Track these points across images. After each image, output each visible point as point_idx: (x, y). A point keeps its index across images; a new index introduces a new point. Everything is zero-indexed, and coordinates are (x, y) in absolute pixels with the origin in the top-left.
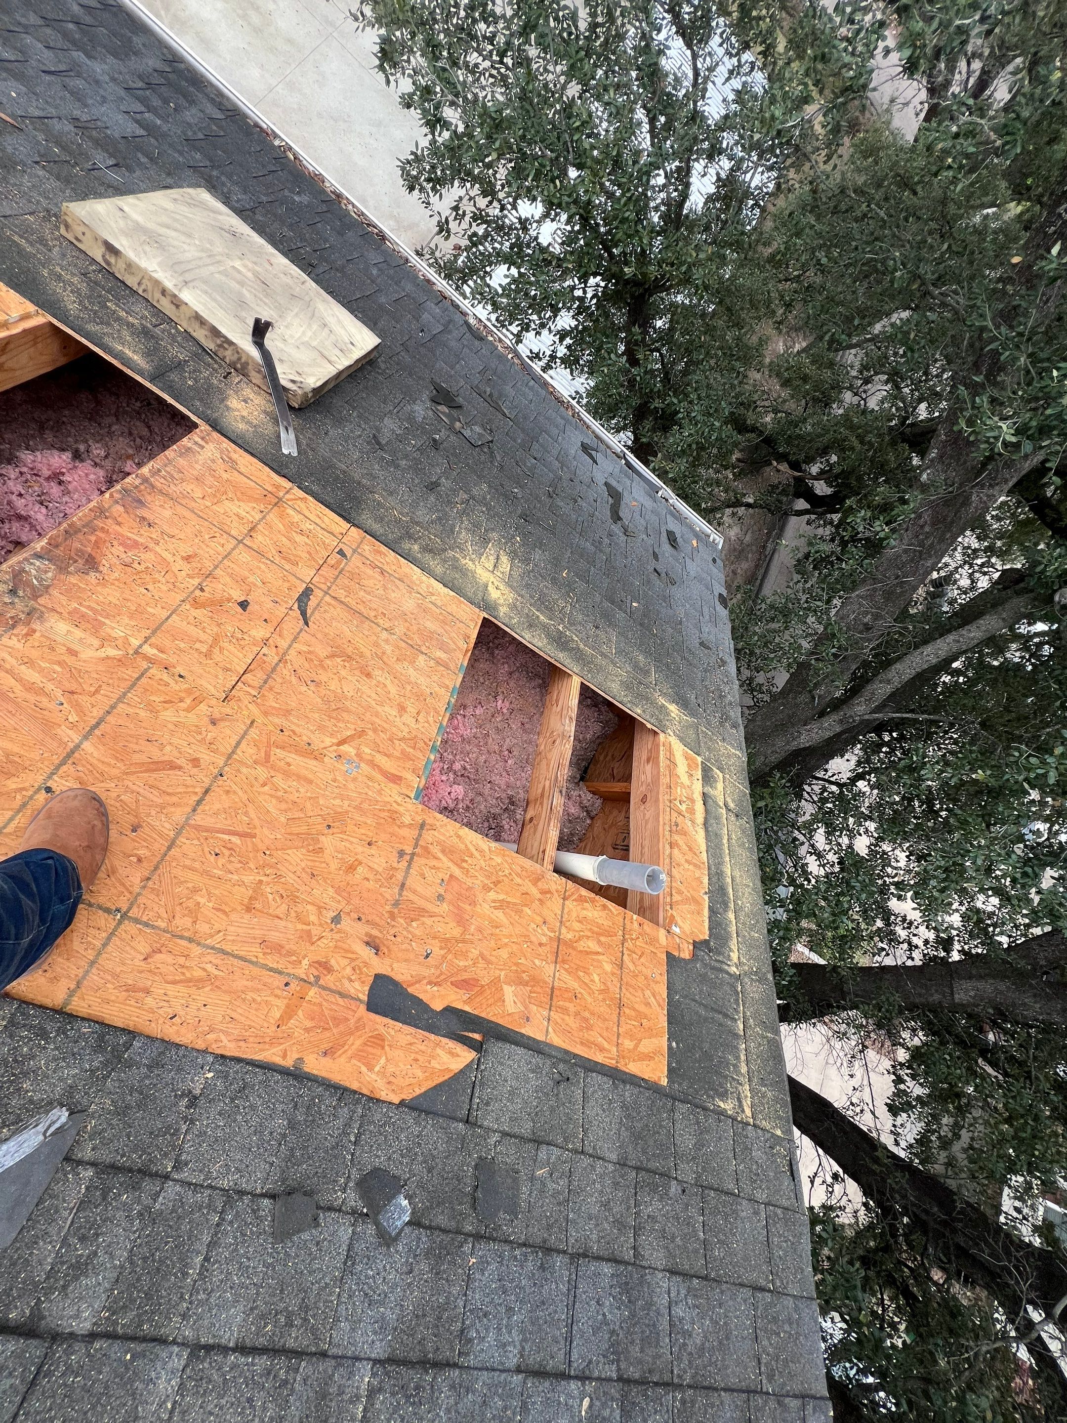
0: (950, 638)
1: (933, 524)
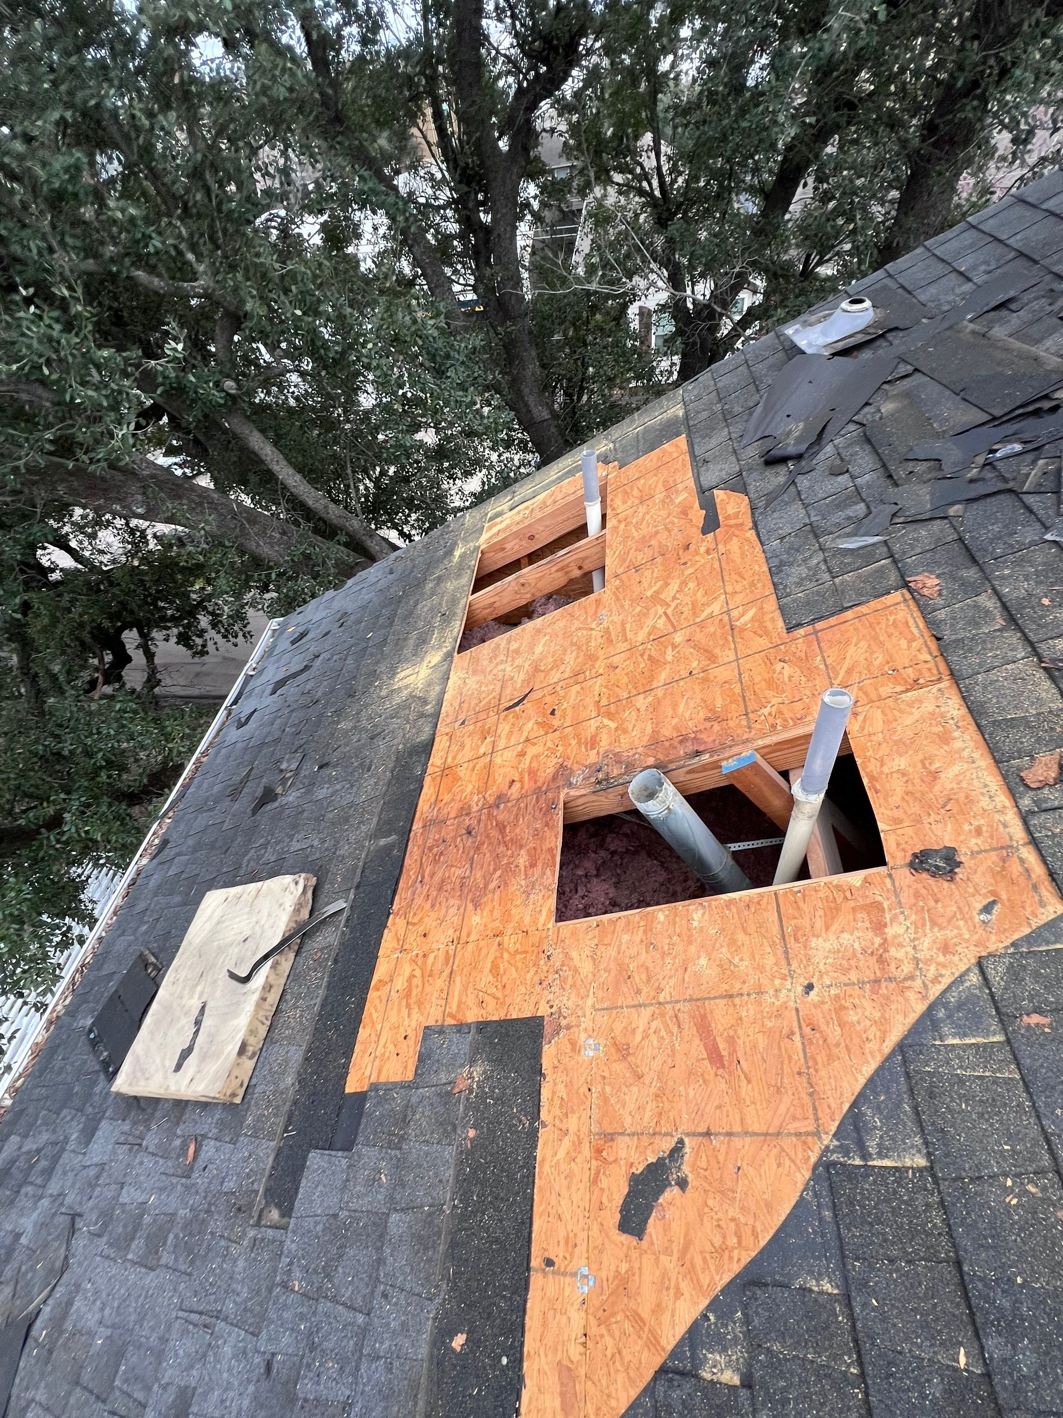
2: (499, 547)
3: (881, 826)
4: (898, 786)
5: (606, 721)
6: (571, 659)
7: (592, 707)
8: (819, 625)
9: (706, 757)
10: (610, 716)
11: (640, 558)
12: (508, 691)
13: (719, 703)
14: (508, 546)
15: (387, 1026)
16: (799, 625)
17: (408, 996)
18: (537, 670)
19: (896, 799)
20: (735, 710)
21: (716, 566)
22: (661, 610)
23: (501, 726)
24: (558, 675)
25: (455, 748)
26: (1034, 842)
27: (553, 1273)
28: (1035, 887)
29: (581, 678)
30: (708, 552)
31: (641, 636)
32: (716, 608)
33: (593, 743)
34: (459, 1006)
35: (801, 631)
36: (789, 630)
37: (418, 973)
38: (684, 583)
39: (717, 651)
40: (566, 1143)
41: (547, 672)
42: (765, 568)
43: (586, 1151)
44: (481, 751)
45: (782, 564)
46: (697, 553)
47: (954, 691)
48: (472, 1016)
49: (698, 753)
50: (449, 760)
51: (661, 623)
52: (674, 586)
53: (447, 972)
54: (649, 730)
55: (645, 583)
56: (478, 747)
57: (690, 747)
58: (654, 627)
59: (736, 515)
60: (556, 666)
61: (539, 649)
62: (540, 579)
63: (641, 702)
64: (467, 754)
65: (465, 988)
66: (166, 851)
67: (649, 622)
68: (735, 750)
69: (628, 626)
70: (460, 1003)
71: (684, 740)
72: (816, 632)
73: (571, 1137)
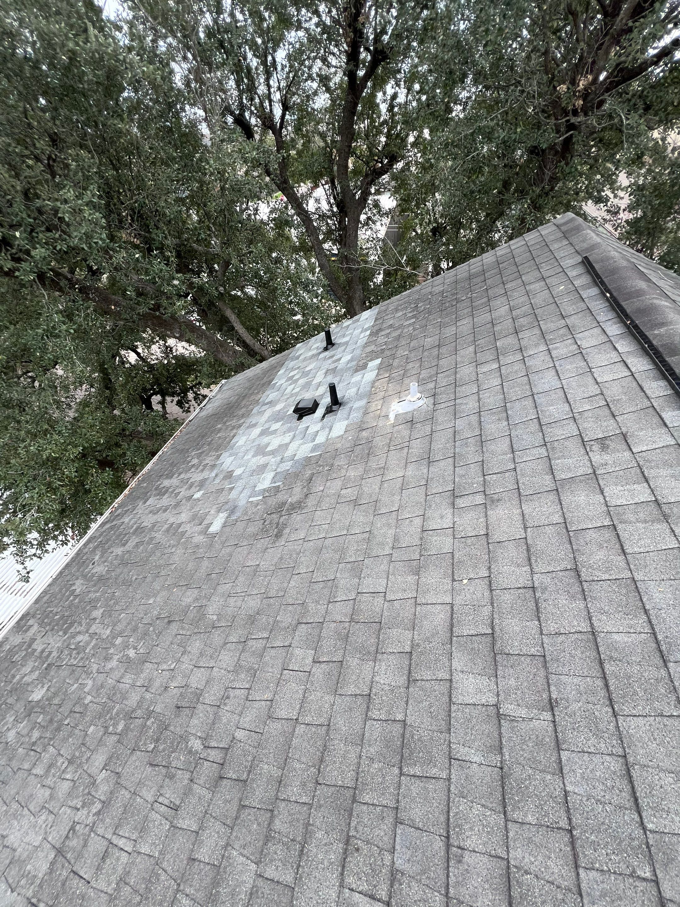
0: (235, 325)
1: (194, 332)
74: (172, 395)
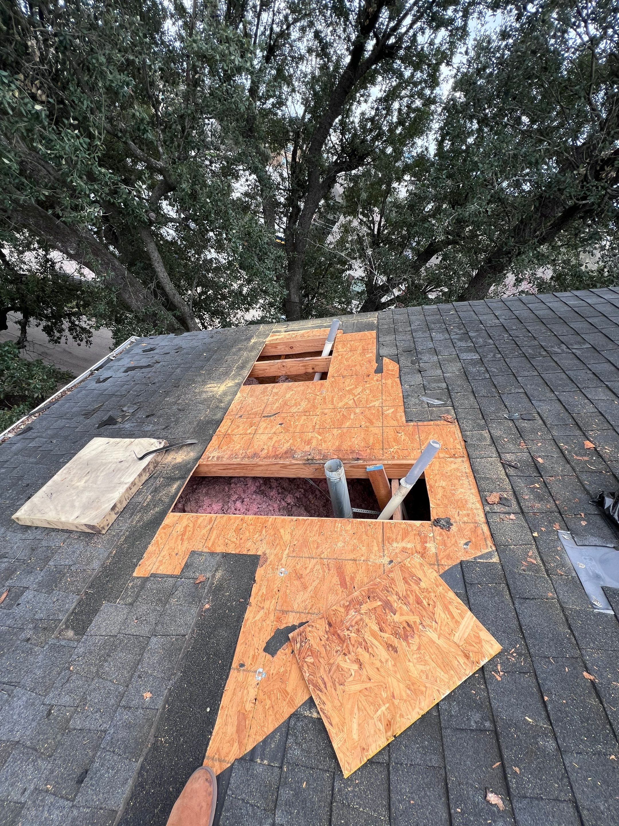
0: (156, 265)
2: (275, 346)
3: (431, 505)
4: (440, 492)
5: (316, 435)
6: (304, 404)
7: (311, 427)
8: (419, 423)
9: (360, 462)
10: (319, 434)
11: (345, 373)
12: (268, 409)
13: (371, 441)
14: (279, 347)
15: (167, 547)
16: (411, 421)
17: (183, 535)
18: (285, 404)
19: (439, 496)
20: (378, 446)
21: (380, 387)
22: (351, 397)
23: (261, 424)
24: (296, 410)
25: (234, 426)
26: (488, 523)
27: (244, 670)
28: (485, 540)
29: (308, 414)
30: (377, 380)
31: (340, 405)
32: (377, 404)
33: (309, 442)
34: (213, 544)
35: (412, 424)
36: (407, 421)
37: (191, 525)
38: (364, 390)
39: (374, 421)
40: (262, 613)
41: (291, 407)
42: (401, 395)
43: (272, 617)
44: (249, 431)
45: (408, 395)
46: (372, 379)
47: (468, 462)
48: (220, 549)
49: (358, 459)
50: (229, 431)
51: (351, 402)
52: (359, 389)
53: (209, 527)
54: (337, 444)
55: (346, 383)
56: (247, 430)
57: (355, 456)
58: (347, 403)
59: (392, 371)
60: (296, 405)
61: (288, 396)
62: (293, 366)
63: (335, 432)
64: (241, 430)
65: (218, 537)
66: (29, 433)
67: (345, 400)
68: (374, 462)
69: (335, 399)
70: (214, 542)
71: (353, 452)
72: (418, 426)
73: (265, 610)
74: (39, 316)
